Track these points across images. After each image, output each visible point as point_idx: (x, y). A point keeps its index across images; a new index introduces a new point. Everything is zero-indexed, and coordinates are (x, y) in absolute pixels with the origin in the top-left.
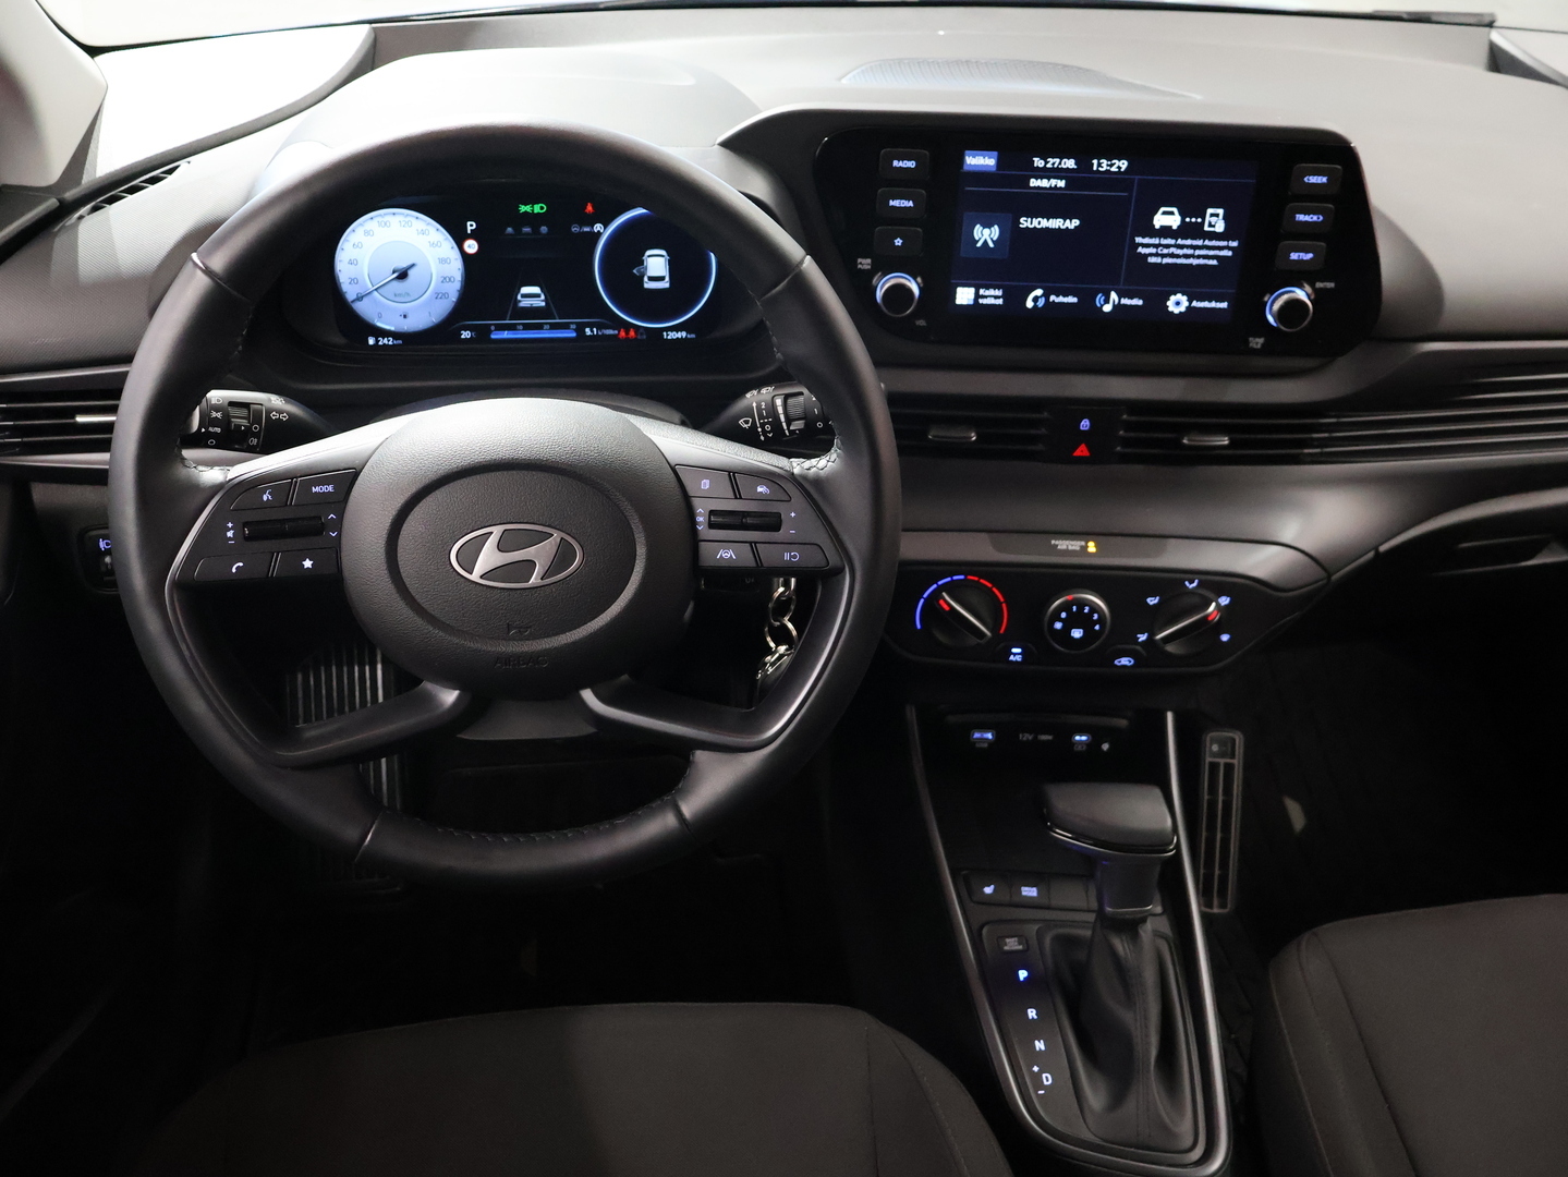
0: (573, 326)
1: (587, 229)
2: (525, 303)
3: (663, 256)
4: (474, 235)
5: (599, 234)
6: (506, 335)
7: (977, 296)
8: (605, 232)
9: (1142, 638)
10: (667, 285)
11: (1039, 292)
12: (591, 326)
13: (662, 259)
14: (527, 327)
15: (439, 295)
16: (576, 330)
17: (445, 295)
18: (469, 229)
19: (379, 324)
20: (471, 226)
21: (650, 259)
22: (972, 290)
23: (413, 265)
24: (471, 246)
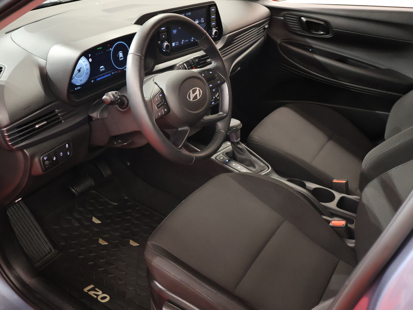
0: (110, 73)
1: (109, 50)
2: (101, 70)
3: (121, 52)
4: (91, 57)
5: (111, 50)
6: (99, 79)
7: (175, 44)
8: (112, 50)
9: (214, 98)
10: (123, 59)
11: (183, 40)
12: (112, 72)
13: (121, 53)
14: (103, 76)
15: (87, 73)
16: (110, 74)
17: (88, 73)
18: (90, 56)
19: (77, 84)
20: (90, 55)
21: (120, 54)
22: (174, 43)
23: (81, 68)
24: (90, 60)
